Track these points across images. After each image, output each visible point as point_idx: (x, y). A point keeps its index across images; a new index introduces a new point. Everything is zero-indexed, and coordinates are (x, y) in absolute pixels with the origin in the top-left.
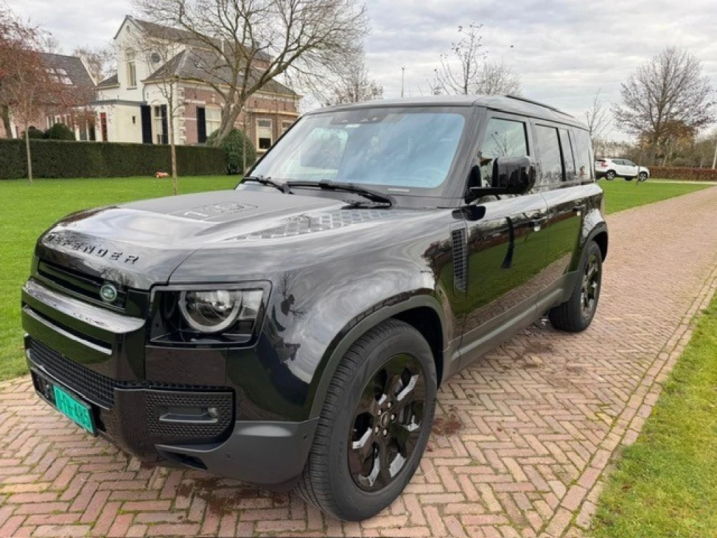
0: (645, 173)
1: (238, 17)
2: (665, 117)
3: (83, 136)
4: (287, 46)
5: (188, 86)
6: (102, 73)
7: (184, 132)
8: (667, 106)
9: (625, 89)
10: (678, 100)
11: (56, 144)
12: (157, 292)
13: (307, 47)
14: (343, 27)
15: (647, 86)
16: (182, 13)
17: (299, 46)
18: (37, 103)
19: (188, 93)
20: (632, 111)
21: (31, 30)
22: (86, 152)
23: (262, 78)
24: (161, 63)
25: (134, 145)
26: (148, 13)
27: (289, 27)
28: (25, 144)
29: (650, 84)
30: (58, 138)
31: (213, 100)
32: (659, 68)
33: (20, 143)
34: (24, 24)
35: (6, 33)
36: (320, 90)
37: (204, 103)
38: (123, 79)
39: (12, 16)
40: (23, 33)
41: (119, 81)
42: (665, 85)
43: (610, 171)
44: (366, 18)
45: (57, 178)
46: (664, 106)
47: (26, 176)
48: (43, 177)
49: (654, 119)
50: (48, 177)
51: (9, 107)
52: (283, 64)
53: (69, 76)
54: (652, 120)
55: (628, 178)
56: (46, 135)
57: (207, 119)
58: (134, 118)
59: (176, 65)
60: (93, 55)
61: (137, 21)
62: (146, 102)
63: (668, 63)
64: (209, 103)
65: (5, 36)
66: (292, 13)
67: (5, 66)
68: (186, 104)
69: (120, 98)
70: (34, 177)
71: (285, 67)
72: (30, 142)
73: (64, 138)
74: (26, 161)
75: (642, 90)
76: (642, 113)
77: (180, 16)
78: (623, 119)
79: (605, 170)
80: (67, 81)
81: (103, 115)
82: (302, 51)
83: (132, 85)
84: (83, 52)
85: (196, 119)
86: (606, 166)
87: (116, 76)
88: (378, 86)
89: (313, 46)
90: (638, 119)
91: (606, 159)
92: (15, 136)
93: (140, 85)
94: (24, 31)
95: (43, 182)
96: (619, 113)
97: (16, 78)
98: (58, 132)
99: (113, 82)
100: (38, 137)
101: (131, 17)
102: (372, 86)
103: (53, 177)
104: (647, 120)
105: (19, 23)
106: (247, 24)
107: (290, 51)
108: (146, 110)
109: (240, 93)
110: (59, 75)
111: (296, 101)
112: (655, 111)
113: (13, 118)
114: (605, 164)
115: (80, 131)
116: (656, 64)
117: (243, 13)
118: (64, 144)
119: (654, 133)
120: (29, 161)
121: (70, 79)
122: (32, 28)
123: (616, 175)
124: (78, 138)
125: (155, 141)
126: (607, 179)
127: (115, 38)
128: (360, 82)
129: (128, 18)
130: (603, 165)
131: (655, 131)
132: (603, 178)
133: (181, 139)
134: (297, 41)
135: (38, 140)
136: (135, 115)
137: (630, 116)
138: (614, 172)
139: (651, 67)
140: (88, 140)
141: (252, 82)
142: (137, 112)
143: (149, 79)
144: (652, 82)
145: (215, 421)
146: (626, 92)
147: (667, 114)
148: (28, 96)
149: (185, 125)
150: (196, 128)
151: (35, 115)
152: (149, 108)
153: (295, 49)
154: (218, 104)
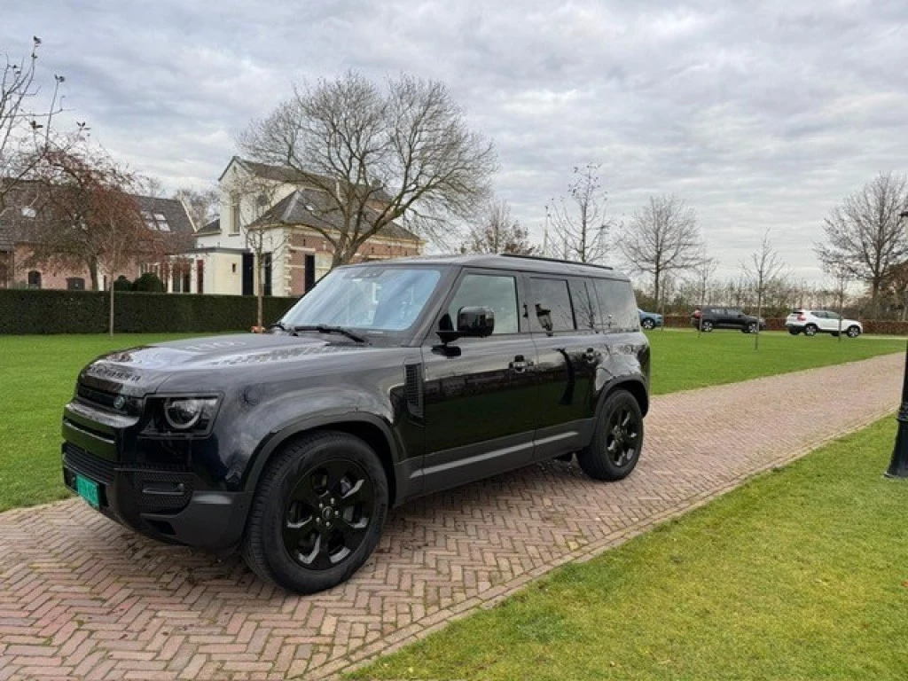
0: (858, 327)
1: (351, 158)
2: (885, 257)
3: (176, 287)
4: (405, 187)
5: (296, 232)
6: (206, 217)
7: (289, 282)
8: (887, 246)
9: (830, 226)
10: (900, 238)
11: (143, 296)
12: (148, 399)
13: (428, 187)
14: (468, 166)
15: (859, 221)
16: (291, 154)
17: (417, 187)
18: (127, 252)
19: (296, 239)
20: (841, 251)
21: (128, 176)
22: (175, 306)
23: (377, 221)
24: (267, 208)
25: (229, 298)
26: (254, 155)
27: (408, 167)
28: (110, 297)
29: (862, 219)
30: (147, 290)
31: (325, 247)
32: (873, 201)
33: (106, 294)
34: (122, 170)
35: (103, 179)
36: (439, 234)
37: (313, 250)
38: (226, 225)
39: (110, 162)
40: (120, 179)
41: (221, 227)
42: (881, 220)
43: (809, 325)
44: (494, 155)
45: (141, 332)
46: (883, 244)
47: (107, 331)
48: (126, 331)
49: (872, 260)
50: (131, 332)
51: (98, 257)
52: (400, 207)
53: (166, 221)
54: (868, 262)
55: (835, 333)
56: (135, 286)
57: (316, 267)
58: (234, 266)
59: (284, 209)
60: (199, 197)
61: (245, 162)
62: (249, 250)
63: (884, 193)
64: (320, 250)
65: (102, 182)
66: (411, 152)
67: (98, 214)
68: (292, 251)
69: (221, 246)
70: (116, 331)
71: (403, 211)
72: (115, 295)
73: (153, 290)
74: (109, 315)
75: (852, 227)
76: (856, 253)
77: (289, 157)
78: (830, 260)
79: (803, 324)
80: (165, 227)
81: (200, 263)
82: (420, 192)
83: (235, 231)
84: (186, 193)
85: (303, 267)
86: (803, 320)
87: (218, 221)
88: (521, 227)
89: (434, 187)
90: (849, 260)
91: (803, 311)
92: (101, 288)
93: (243, 231)
94: (122, 177)
95: (125, 336)
96: (824, 253)
97: (108, 226)
98: (148, 282)
99: (214, 228)
100: (125, 289)
101: (239, 157)
102: (514, 227)
103: (136, 332)
104: (862, 262)
105: (117, 169)
106: (362, 165)
107: (408, 192)
108: (248, 258)
109: (351, 238)
110: (156, 221)
111: (419, 246)
112: (871, 251)
113: (101, 268)
114: (802, 317)
115: (174, 282)
116: (868, 195)
117: (357, 154)
118: (150, 296)
119: (873, 278)
120: (112, 314)
121: (169, 225)
122: (130, 173)
123: (818, 330)
124: (170, 290)
125: (256, 292)
126: (806, 334)
127: (220, 179)
128: (500, 223)
129: (235, 159)
130: (799, 319)
131: (873, 275)
132: (802, 334)
133: (286, 291)
134: (415, 182)
135: (124, 292)
136: (234, 262)
137: (839, 256)
138: (814, 326)
139: (862, 198)
140: (181, 292)
141: (366, 226)
142: (239, 259)
143: (254, 224)
144: (864, 216)
145: (181, 493)
146: (831, 230)
147: (887, 254)
148: (117, 247)
149: (291, 273)
150: (303, 277)
151: (124, 264)
152: (251, 256)
153: (413, 190)
154: (330, 252)
